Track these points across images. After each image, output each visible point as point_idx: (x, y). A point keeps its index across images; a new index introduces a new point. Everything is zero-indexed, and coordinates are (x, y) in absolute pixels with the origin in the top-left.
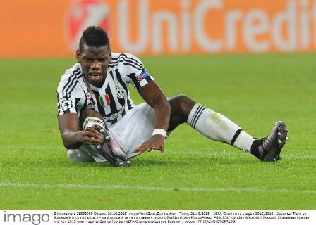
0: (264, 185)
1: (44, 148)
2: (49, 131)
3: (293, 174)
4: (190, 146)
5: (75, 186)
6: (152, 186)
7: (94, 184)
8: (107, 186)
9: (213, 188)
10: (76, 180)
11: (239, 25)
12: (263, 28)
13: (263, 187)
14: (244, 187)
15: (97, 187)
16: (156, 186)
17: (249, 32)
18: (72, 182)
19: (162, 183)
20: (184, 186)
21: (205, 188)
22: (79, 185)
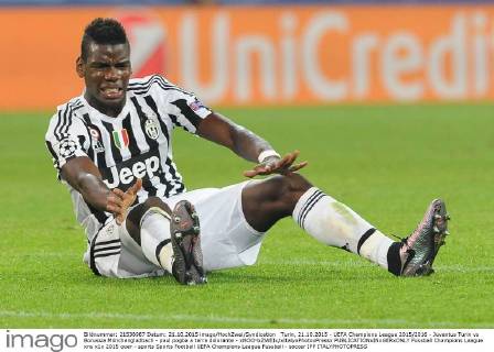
0: (414, 314)
1: (60, 255)
2: (69, 228)
3: (461, 297)
4: (296, 252)
5: (110, 315)
6: (234, 316)
7: (140, 314)
8: (162, 316)
9: (333, 319)
10: (112, 307)
11: (374, 59)
12: (413, 62)
13: (413, 317)
14: (382, 318)
15: (146, 317)
16: (241, 316)
17: (390, 68)
18: (107, 310)
19: (250, 312)
20: (286, 316)
21: (321, 318)
22: (117, 315)
